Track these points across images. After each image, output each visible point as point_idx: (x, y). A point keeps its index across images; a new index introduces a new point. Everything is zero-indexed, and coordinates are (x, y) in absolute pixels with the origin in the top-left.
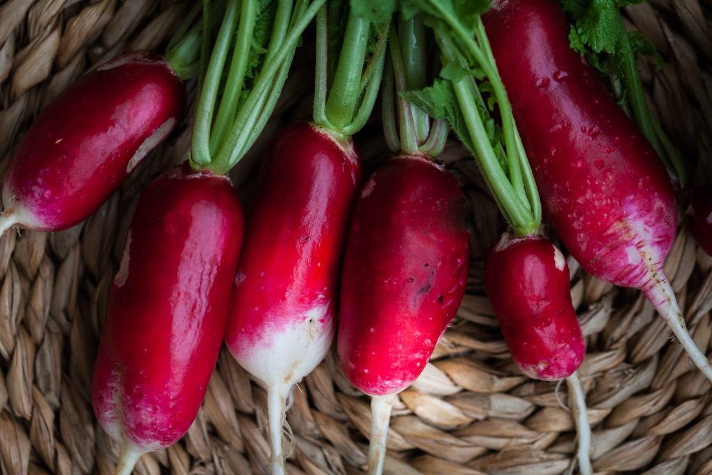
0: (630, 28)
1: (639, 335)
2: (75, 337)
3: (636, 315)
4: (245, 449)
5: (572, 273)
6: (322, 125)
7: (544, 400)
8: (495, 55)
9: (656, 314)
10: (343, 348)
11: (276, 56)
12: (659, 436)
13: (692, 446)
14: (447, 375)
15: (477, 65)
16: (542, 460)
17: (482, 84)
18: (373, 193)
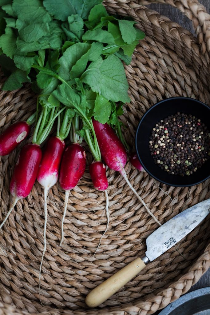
0: (119, 120)
1: (119, 182)
2: (6, 178)
3: (119, 178)
4: (39, 202)
5: (106, 170)
6: (58, 137)
7: (100, 194)
8: (94, 126)
9: (123, 178)
10: (60, 180)
11: (50, 122)
12: (123, 203)
13: (129, 205)
14: (81, 189)
15: (90, 127)
16: (99, 206)
17: (91, 130)
18: (68, 150)
